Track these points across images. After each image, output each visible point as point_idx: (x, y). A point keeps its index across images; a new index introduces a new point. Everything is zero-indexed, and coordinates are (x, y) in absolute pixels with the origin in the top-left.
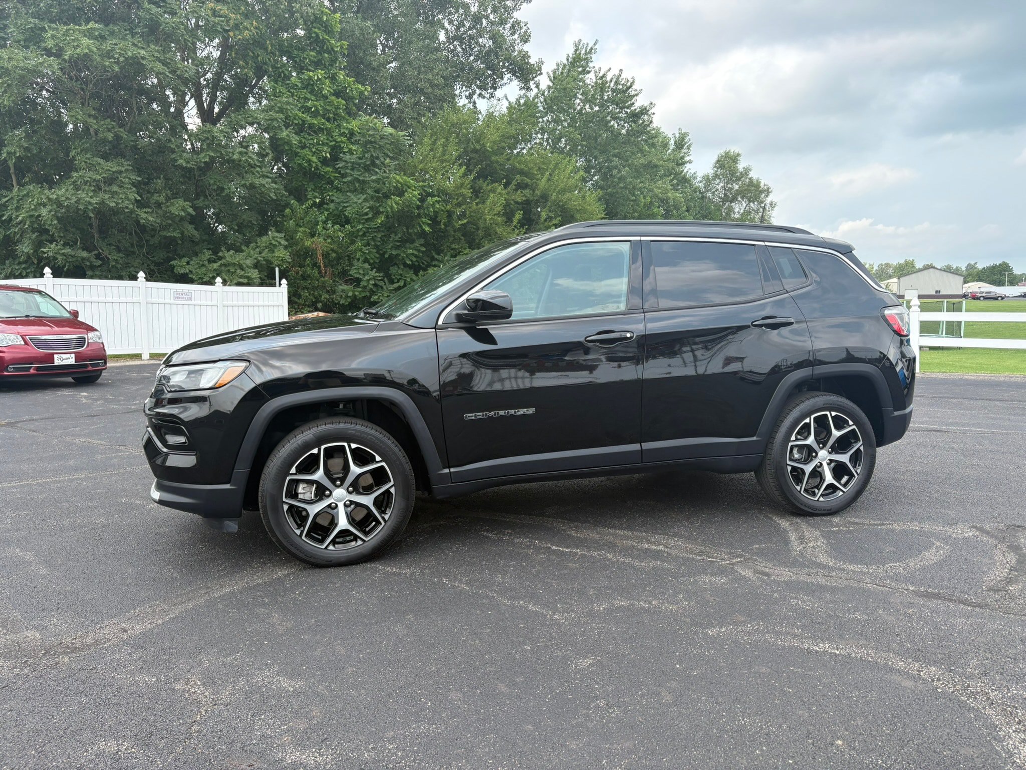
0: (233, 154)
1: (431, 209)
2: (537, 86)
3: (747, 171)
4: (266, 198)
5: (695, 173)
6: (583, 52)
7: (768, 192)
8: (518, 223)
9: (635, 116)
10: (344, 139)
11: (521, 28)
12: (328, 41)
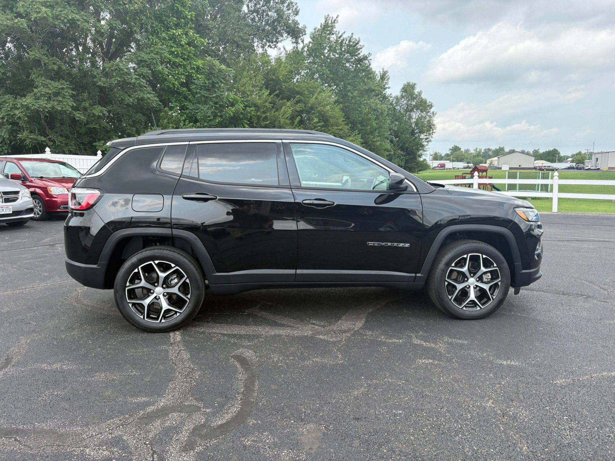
0: (132, 79)
1: (249, 115)
2: (303, 42)
3: (420, 93)
4: (150, 106)
5: (391, 94)
6: (330, 22)
7: (432, 106)
8: (297, 123)
9: (360, 60)
10: (194, 71)
11: (293, 6)
12: (184, 12)
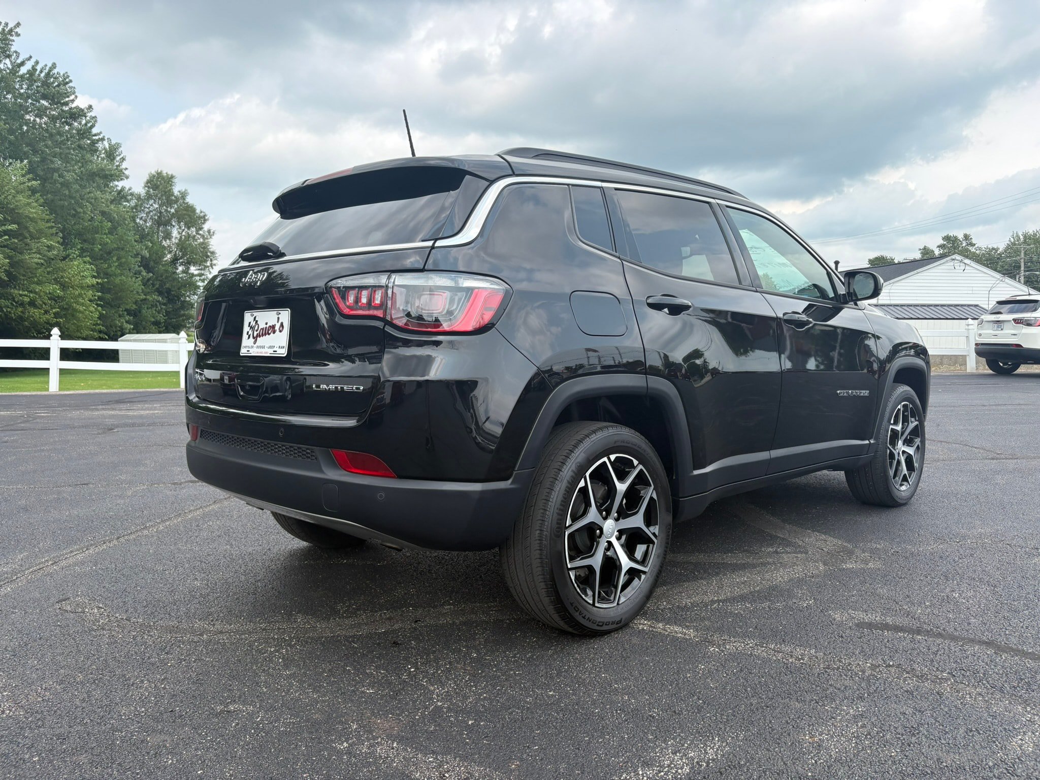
3: (184, 195)
5: (131, 190)
7: (205, 220)
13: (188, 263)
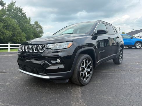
2: (5, 7)
3: (39, 24)
5: (32, 24)
6: (13, 3)
7: (42, 27)
9: (23, 14)
13: (40, 33)
